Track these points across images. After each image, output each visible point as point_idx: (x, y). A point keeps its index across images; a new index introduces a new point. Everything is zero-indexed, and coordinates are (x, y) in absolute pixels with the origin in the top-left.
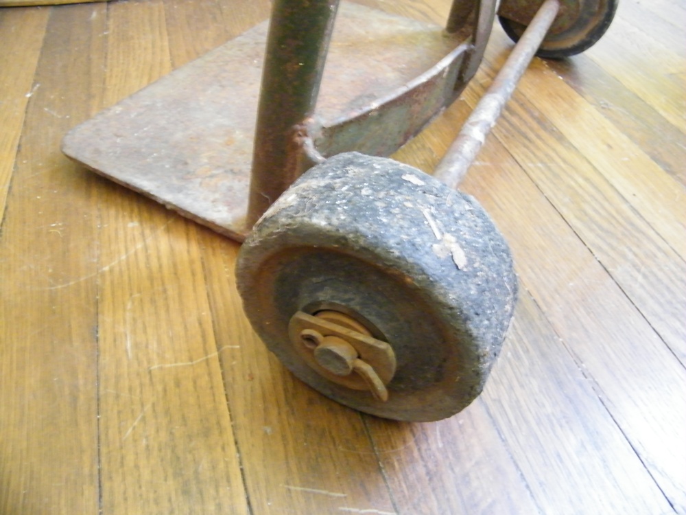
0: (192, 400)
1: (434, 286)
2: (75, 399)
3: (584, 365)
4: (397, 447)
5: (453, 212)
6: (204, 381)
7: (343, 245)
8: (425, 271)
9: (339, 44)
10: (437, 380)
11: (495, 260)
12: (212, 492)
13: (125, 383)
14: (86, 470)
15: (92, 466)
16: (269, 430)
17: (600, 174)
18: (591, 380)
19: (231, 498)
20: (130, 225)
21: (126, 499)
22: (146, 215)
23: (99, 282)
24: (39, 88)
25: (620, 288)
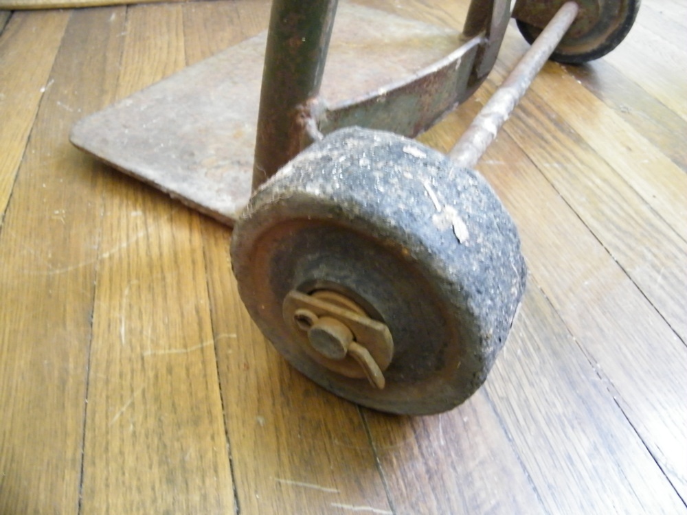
0: (183, 387)
1: (432, 259)
2: (63, 382)
3: (598, 365)
4: (396, 443)
5: (455, 186)
6: (197, 369)
7: (338, 215)
8: (424, 243)
9: (355, 46)
10: (438, 368)
11: (501, 239)
12: (198, 481)
13: (116, 368)
14: (69, 455)
15: (75, 450)
16: (261, 421)
17: (619, 175)
18: (606, 380)
19: (218, 489)
20: (133, 214)
21: (107, 486)
22: (149, 204)
23: (98, 268)
24: (53, 84)
25: (638, 288)
